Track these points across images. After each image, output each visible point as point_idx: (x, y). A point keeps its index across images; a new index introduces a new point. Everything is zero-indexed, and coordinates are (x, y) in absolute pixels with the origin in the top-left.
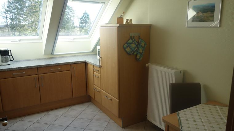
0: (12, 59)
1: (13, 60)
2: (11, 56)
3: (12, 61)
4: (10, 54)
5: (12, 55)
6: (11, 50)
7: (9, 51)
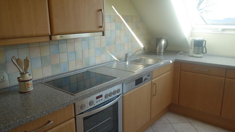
0: (204, 51)
1: (206, 52)
2: (204, 48)
3: (204, 53)
4: (204, 46)
5: (206, 47)
6: (205, 41)
7: (204, 42)
